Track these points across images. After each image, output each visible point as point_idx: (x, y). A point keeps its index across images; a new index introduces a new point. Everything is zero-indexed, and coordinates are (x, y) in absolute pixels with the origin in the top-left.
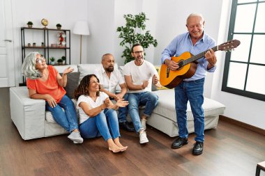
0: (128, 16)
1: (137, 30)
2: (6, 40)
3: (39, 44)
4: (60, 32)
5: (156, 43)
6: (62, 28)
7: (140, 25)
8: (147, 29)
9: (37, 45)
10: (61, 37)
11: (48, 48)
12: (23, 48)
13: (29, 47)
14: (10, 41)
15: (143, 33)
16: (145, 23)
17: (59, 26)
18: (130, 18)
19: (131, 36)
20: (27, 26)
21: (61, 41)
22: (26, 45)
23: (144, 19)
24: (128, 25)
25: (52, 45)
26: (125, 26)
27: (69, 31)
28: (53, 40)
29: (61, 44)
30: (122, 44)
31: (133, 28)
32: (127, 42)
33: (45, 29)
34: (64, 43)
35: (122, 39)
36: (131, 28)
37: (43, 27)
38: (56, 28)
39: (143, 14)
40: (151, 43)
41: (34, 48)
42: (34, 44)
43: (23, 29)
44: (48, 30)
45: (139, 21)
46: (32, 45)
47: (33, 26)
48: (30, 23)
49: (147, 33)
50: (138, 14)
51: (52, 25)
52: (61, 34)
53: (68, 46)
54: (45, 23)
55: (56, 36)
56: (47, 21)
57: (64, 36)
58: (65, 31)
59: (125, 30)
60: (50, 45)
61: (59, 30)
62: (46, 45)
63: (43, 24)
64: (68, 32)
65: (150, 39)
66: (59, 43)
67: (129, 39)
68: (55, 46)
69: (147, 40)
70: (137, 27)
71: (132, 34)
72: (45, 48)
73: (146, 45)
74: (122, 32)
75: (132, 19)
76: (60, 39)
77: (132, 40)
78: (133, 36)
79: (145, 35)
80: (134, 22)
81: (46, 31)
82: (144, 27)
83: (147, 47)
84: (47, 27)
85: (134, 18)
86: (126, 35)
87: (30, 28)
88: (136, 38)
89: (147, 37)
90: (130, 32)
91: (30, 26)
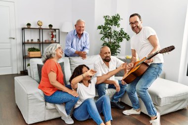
0: (106, 17)
1: (114, 28)
2: (10, 38)
3: (36, 40)
4: (52, 30)
5: (129, 37)
6: (53, 28)
7: (116, 24)
8: (121, 27)
9: (34, 41)
10: (52, 34)
11: (43, 43)
12: (24, 44)
13: (28, 43)
14: (14, 39)
15: (118, 30)
16: (119, 22)
17: (50, 26)
18: (107, 18)
19: (109, 33)
20: (26, 27)
21: (53, 37)
22: (26, 41)
23: (119, 19)
24: (107, 24)
26: (104, 25)
27: (59, 29)
28: (46, 37)
29: (52, 39)
30: (102, 39)
31: (110, 26)
32: (106, 37)
33: (40, 29)
34: (54, 39)
35: (102, 35)
36: (109, 26)
37: (38, 27)
38: (48, 28)
39: (118, 15)
40: (124, 37)
41: (32, 43)
42: (32, 40)
43: (23, 29)
44: (42, 29)
45: (115, 20)
46: (30, 41)
47: (31, 27)
48: (29, 24)
49: (122, 31)
50: (114, 15)
51: (45, 26)
52: (52, 32)
53: (57, 41)
54: (40, 24)
55: (48, 34)
56: (41, 23)
57: (54, 34)
58: (55, 30)
59: (104, 28)
60: (44, 41)
61: (51, 29)
62: (41, 41)
63: (38, 25)
64: (57, 31)
65: (125, 35)
66: (50, 39)
67: (108, 35)
68: (47, 42)
69: (122, 35)
70: (113, 25)
71: (109, 31)
72: (40, 43)
73: (121, 40)
74: (102, 29)
75: (110, 19)
76: (51, 36)
77: (109, 35)
78: (110, 33)
79: (120, 32)
80: (111, 21)
81: (41, 30)
82: (118, 26)
83: (121, 41)
84: (41, 27)
85: (111, 18)
86: (105, 32)
87: (28, 28)
88: (113, 34)
89: (122, 33)
90: (108, 29)
91: (29, 26)
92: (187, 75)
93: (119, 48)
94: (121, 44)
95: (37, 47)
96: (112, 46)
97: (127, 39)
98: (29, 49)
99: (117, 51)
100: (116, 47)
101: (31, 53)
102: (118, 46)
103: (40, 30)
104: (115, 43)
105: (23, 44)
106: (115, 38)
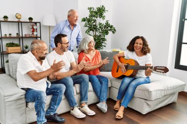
0: (91, 8)
1: (99, 21)
3: (14, 35)
4: (32, 24)
5: (115, 30)
6: (33, 21)
7: (101, 16)
8: (106, 19)
9: (12, 36)
10: (33, 28)
11: (22, 37)
12: (1, 38)
13: (6, 38)
15: (103, 22)
16: (104, 14)
17: (31, 19)
18: (92, 10)
20: (3, 20)
21: (33, 31)
22: (3, 35)
23: (104, 10)
24: (91, 16)
25: (25, 35)
26: (88, 17)
27: (40, 23)
28: (26, 31)
29: (33, 33)
30: (87, 32)
31: (95, 18)
32: (91, 30)
33: (18, 22)
34: (35, 33)
35: (87, 28)
36: (93, 18)
37: (17, 20)
38: (28, 21)
39: (103, 7)
40: (110, 30)
41: (10, 37)
42: (10, 34)
44: (22, 22)
45: (100, 12)
46: (8, 36)
47: (9, 20)
48: (6, 17)
49: (107, 23)
50: (99, 7)
51: (25, 18)
52: (33, 26)
53: (39, 35)
54: (19, 17)
55: (28, 28)
56: (20, 15)
57: (35, 27)
58: (36, 23)
59: (89, 21)
60: (24, 35)
61: (31, 22)
62: (21, 35)
63: (17, 17)
64: (38, 24)
65: (110, 27)
66: (31, 33)
68: (28, 36)
69: (107, 28)
70: (98, 18)
71: (94, 24)
72: (19, 38)
74: (86, 22)
75: (94, 11)
76: (32, 30)
77: (94, 28)
79: (105, 24)
80: (96, 13)
81: (20, 24)
82: (104, 18)
83: (107, 34)
84: (20, 20)
85: (96, 10)
86: (90, 25)
87: (5, 21)
88: (98, 27)
89: (107, 25)
90: (93, 21)
91: (6, 19)
92: (175, 68)
93: (105, 42)
94: (106, 37)
95: (16, 42)
96: (98, 39)
97: (113, 32)
98: (7, 44)
99: (103, 44)
100: (101, 41)
101: (10, 48)
102: (104, 40)
103: (19, 23)
104: (100, 36)
106: (100, 31)
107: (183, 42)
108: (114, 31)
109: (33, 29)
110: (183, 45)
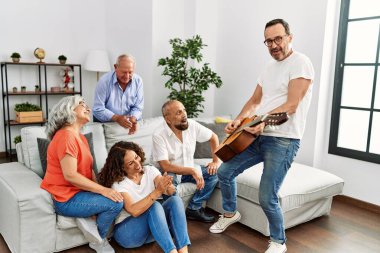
0: (176, 41)
1: (191, 63)
3: (31, 88)
4: (65, 68)
5: (220, 81)
6: (68, 62)
7: (195, 54)
8: (204, 60)
9: (27, 90)
10: (66, 75)
11: (46, 94)
12: (6, 95)
13: (15, 94)
15: (199, 66)
16: (201, 51)
17: (62, 58)
18: (177, 44)
19: (181, 72)
20: (11, 60)
21: (67, 82)
22: (10, 90)
23: (200, 45)
24: (176, 54)
26: (170, 57)
27: (80, 66)
28: (53, 82)
29: (66, 86)
30: (168, 84)
31: (184, 59)
32: (175, 81)
33: (39, 65)
34: (70, 86)
35: (168, 78)
36: (180, 59)
37: (37, 61)
38: (58, 62)
39: (198, 38)
40: (211, 81)
41: (24, 94)
42: (23, 88)
44: (45, 65)
45: (193, 48)
46: (19, 90)
47: (21, 60)
48: (16, 56)
49: (206, 68)
50: (191, 38)
51: (51, 58)
52: (66, 72)
53: (77, 90)
54: (41, 55)
55: (58, 75)
56: (43, 52)
57: (70, 74)
58: (72, 67)
59: (172, 63)
60: (49, 89)
61: (63, 64)
62: (43, 89)
63: (37, 56)
64: (76, 69)
65: (212, 76)
66: (62, 85)
67: (179, 77)
68: (56, 91)
69: (206, 77)
70: (189, 58)
71: (182, 69)
72: (40, 94)
73: (205, 86)
74: (167, 66)
75: (182, 45)
76: (65, 79)
77: (182, 78)
78: (184, 72)
79: (202, 71)
80: (185, 50)
81: (42, 68)
82: (199, 58)
83: (206, 89)
84: (43, 61)
85: (184, 44)
86: (173, 71)
87: (16, 63)
88: (189, 75)
89: (206, 72)
90: (179, 65)
91: (16, 59)
92: (330, 152)
93: (202, 103)
94: (204, 94)
96: (188, 98)
97: (216, 84)
98: (18, 106)
99: (198, 108)
100: (195, 101)
101: (22, 114)
102: (200, 99)
103: (41, 66)
104: (193, 91)
105: (4, 96)
106: (193, 82)
107: (342, 104)
108: (219, 84)
109: (67, 77)
110: (342, 110)
